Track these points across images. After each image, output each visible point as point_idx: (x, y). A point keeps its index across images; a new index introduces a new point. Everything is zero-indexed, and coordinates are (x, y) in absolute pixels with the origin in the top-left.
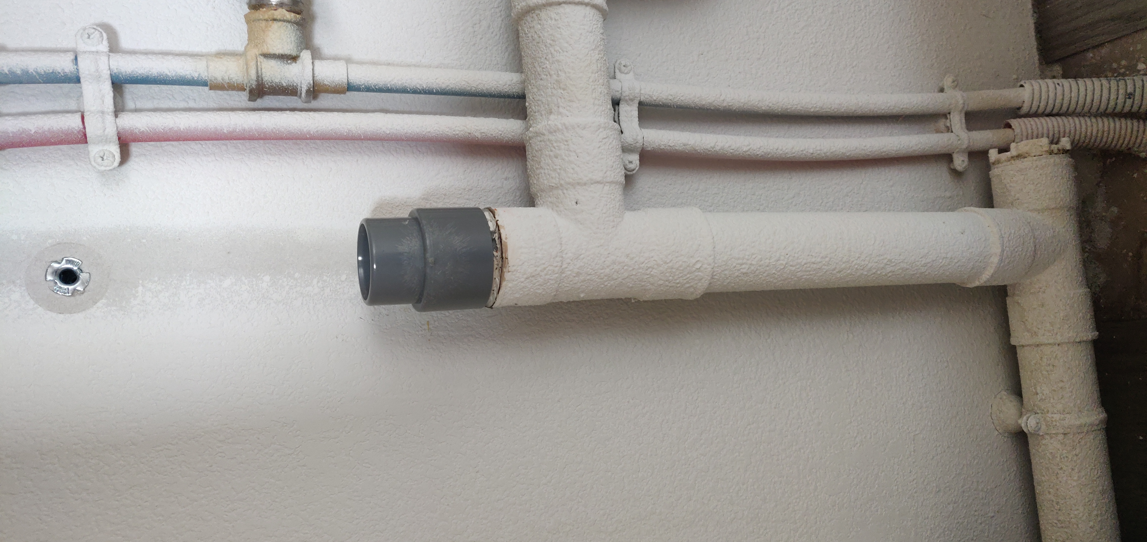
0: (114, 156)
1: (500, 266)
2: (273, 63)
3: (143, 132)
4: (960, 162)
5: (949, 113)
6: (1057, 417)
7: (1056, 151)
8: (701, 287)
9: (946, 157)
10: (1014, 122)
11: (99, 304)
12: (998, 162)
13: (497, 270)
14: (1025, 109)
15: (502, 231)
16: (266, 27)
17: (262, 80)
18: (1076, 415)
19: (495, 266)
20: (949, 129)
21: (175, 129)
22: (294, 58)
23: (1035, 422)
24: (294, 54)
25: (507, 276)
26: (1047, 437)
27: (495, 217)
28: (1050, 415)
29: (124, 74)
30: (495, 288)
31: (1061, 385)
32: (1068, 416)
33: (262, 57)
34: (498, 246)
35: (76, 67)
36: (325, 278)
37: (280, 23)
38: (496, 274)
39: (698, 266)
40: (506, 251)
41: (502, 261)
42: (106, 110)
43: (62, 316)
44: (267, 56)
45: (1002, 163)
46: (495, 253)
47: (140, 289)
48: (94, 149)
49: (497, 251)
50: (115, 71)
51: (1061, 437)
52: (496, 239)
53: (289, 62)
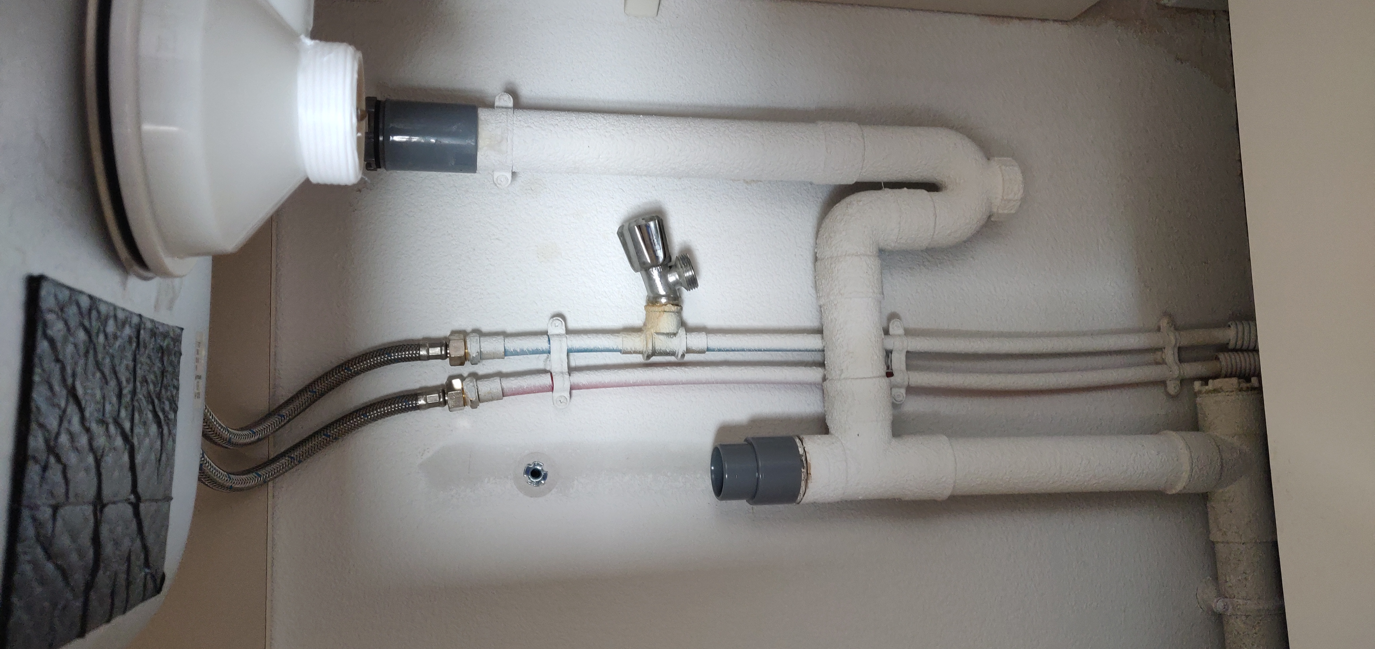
0: (567, 399)
1: (806, 478)
2: (661, 337)
3: (584, 385)
4: (1172, 388)
5: (1165, 348)
6: (1241, 601)
7: (1244, 389)
8: (947, 493)
9: (1162, 383)
10: (1221, 356)
11: (553, 492)
12: (1200, 392)
13: (804, 481)
14: (1231, 346)
15: (808, 455)
16: (659, 316)
17: (655, 349)
18: (1256, 602)
19: (803, 478)
20: (1163, 362)
21: (603, 382)
22: (675, 334)
23: (1223, 605)
24: (675, 332)
25: (810, 485)
26: (1234, 617)
27: (803, 445)
28: (1235, 600)
29: (574, 348)
30: (802, 492)
31: (1244, 576)
32: (1249, 602)
33: (655, 334)
34: (805, 465)
35: (549, 345)
36: (687, 476)
37: (668, 314)
38: (803, 483)
39: (944, 480)
40: (810, 469)
41: (807, 475)
42: (564, 371)
43: (532, 498)
44: (658, 333)
45: (1203, 394)
46: (803, 470)
47: (576, 482)
48: (556, 394)
49: (804, 469)
50: (570, 347)
51: (1244, 618)
52: (804, 460)
53: (671, 336)
